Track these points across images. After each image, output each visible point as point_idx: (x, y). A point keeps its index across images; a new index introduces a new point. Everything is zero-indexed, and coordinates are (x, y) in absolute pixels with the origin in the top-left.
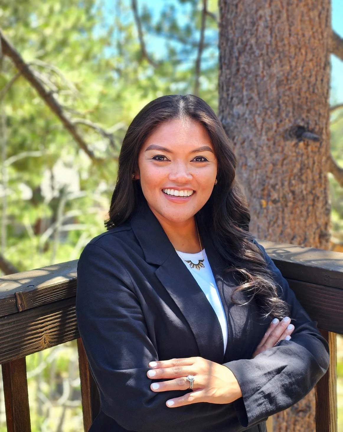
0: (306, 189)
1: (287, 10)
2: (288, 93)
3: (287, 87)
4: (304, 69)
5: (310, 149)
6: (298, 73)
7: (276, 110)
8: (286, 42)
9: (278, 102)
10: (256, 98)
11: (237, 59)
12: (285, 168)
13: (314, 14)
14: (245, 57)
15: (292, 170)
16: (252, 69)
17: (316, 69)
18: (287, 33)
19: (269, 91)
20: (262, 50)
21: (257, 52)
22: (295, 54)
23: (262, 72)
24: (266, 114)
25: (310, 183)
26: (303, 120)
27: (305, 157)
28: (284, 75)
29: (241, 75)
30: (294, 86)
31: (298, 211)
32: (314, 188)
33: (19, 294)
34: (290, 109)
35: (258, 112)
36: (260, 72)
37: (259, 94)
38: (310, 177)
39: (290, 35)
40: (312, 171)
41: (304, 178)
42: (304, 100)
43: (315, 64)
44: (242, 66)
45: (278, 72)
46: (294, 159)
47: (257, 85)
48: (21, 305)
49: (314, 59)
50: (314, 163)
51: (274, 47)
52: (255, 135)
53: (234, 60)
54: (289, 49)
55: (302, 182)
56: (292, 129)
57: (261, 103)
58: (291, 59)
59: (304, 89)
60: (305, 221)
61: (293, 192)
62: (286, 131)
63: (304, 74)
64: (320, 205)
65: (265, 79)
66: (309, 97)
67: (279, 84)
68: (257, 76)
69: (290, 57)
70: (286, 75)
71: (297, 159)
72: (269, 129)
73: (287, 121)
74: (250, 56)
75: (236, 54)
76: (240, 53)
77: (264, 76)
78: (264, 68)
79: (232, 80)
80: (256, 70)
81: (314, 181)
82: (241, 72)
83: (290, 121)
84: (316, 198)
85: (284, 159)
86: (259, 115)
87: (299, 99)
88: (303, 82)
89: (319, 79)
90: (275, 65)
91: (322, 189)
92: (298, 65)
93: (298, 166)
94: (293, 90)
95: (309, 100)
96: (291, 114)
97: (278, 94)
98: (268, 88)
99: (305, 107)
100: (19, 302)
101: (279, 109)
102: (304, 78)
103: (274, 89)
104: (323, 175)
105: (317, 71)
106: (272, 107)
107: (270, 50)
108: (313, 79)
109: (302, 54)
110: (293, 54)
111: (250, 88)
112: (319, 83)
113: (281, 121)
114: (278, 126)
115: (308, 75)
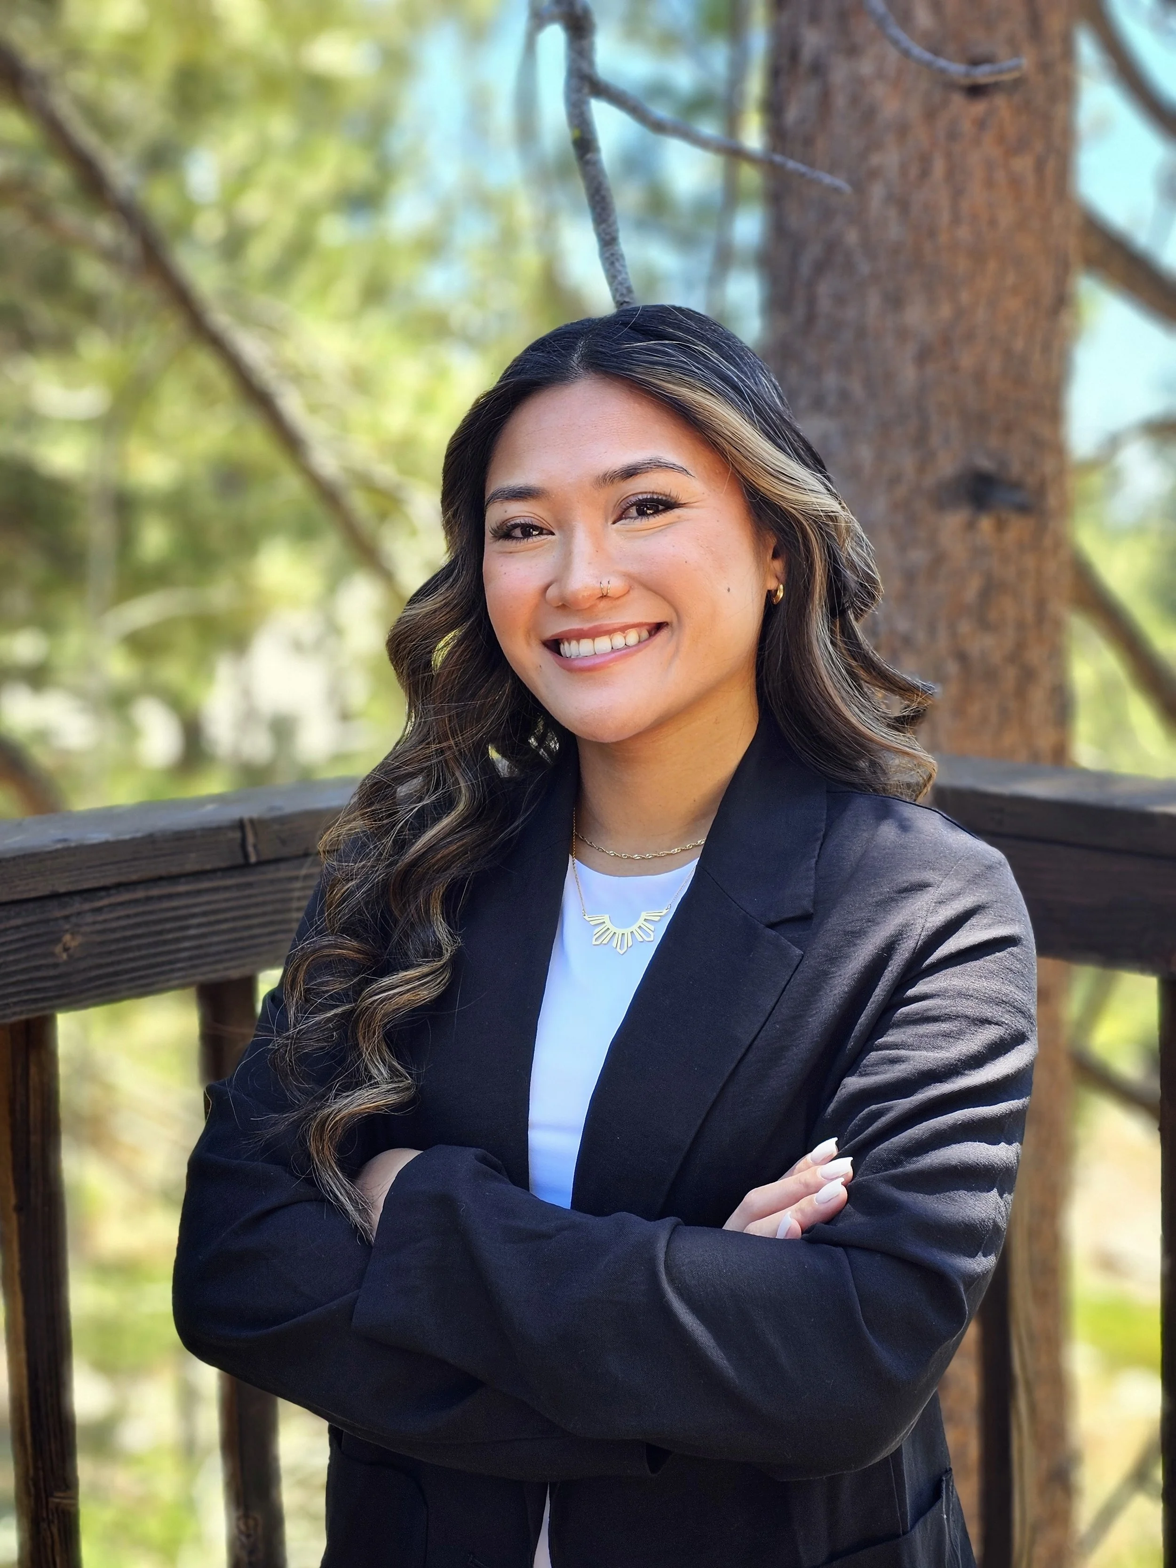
0: (999, 646)
1: (949, 156)
2: (948, 380)
3: (945, 365)
5: (1009, 535)
7: (913, 428)
8: (943, 238)
10: (859, 392)
11: (810, 285)
12: (940, 588)
13: (1023, 164)
14: (833, 281)
15: (959, 595)
16: (850, 313)
18: (945, 218)
19: (895, 374)
20: (876, 260)
21: (864, 268)
23: (879, 322)
24: (887, 437)
25: (1011, 630)
26: (989, 453)
27: (995, 559)
28: (936, 329)
29: (820, 331)
31: (975, 709)
32: (1021, 646)
33: (252, 821)
34: (954, 424)
36: (871, 322)
37: (867, 382)
38: (1011, 613)
39: (956, 220)
40: (1017, 598)
41: (993, 616)
44: (823, 306)
45: (922, 324)
46: (965, 564)
48: (255, 846)
50: (1022, 575)
51: (910, 253)
54: (954, 259)
55: (987, 626)
56: (960, 478)
57: (872, 408)
58: (957, 287)
59: (995, 368)
60: (996, 739)
61: (962, 657)
62: (942, 486)
64: (1038, 695)
67: (923, 356)
69: (956, 281)
70: (943, 330)
71: (973, 566)
72: (895, 480)
74: (845, 280)
75: (808, 273)
76: (818, 270)
77: (881, 335)
79: (798, 344)
80: (861, 319)
81: (1021, 624)
82: (820, 323)
83: (953, 456)
84: (1028, 675)
85: (937, 563)
86: (868, 440)
87: (979, 397)
88: (990, 352)
90: (913, 302)
93: (976, 583)
94: (963, 372)
96: (956, 439)
97: (921, 382)
98: (893, 366)
99: (997, 421)
100: (251, 839)
101: (923, 426)
102: (994, 338)
103: (911, 369)
104: (1047, 611)
106: (902, 418)
107: (900, 261)
108: (1019, 342)
110: (962, 273)
111: (844, 366)
112: (1036, 351)
113: (929, 457)
114: (921, 468)
115: (1005, 331)
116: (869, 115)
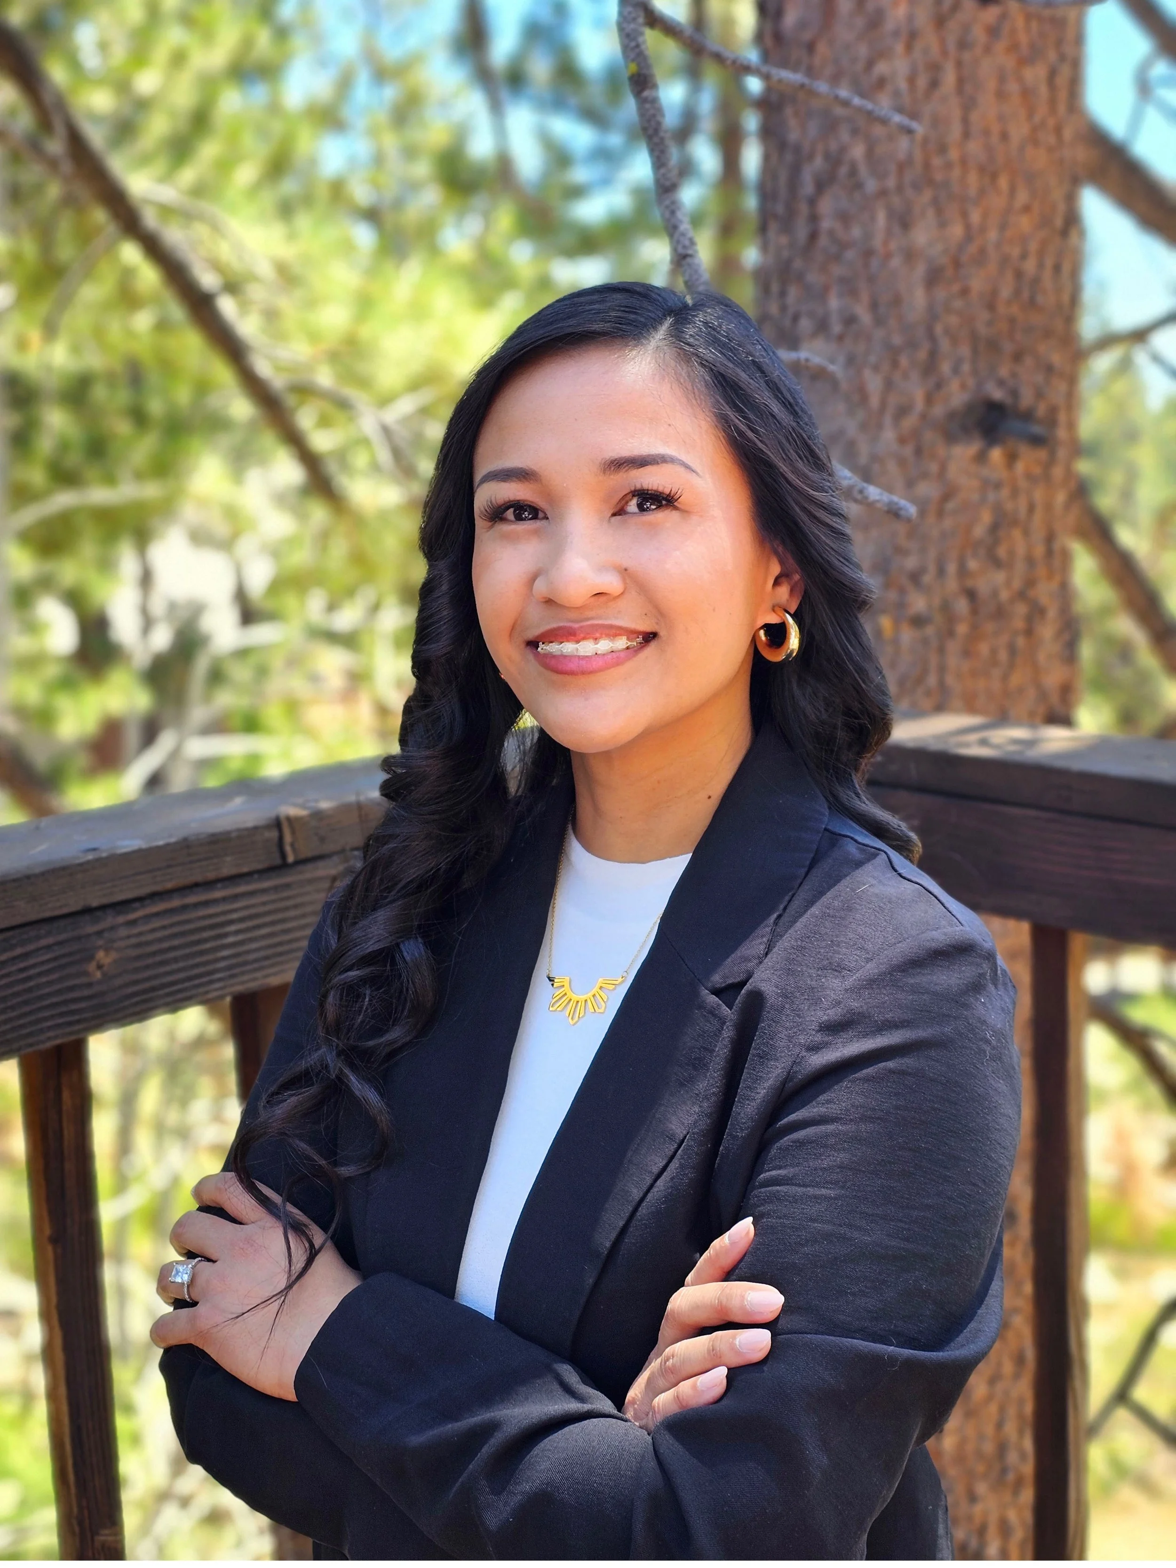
0: (1008, 583)
1: (959, 64)
2: (958, 304)
3: (956, 288)
4: (1006, 234)
5: (1020, 467)
6: (989, 248)
7: (922, 355)
8: (954, 154)
9: (930, 330)
10: (865, 317)
11: (812, 202)
12: (948, 523)
13: (1035, 74)
14: (835, 198)
15: (969, 530)
16: (856, 232)
17: (1038, 236)
18: (955, 131)
19: (905, 297)
20: (883, 177)
21: (871, 185)
22: (981, 192)
23: (886, 243)
24: (895, 364)
25: (1020, 567)
26: (1001, 383)
27: (1005, 492)
28: (946, 250)
29: (823, 250)
30: (975, 284)
31: (984, 648)
32: (1030, 583)
33: (289, 820)
34: (965, 351)
35: (873, 359)
36: (877, 242)
37: (874, 306)
38: (1021, 549)
39: (966, 135)
40: (1026, 533)
41: (1002, 552)
42: (1006, 326)
43: (1037, 221)
44: (826, 224)
45: (930, 244)
46: (975, 497)
47: (870, 279)
48: (292, 845)
49: (1035, 204)
50: (1031, 509)
51: (919, 169)
52: (864, 427)
53: (803, 209)
54: (964, 176)
55: (996, 563)
56: (970, 408)
57: (879, 334)
58: (967, 206)
59: (1006, 292)
60: (1005, 678)
61: (971, 595)
62: (952, 416)
63: (1004, 249)
64: (1047, 631)
65: (893, 263)
66: (1019, 315)
67: (933, 278)
68: (868, 253)
69: (966, 199)
70: (953, 251)
71: (984, 498)
72: (902, 411)
73: (955, 385)
74: (850, 196)
75: (810, 189)
77: (888, 256)
78: (888, 231)
79: (798, 264)
80: (867, 237)
81: (1030, 561)
82: (823, 241)
83: (963, 386)
84: (1037, 612)
85: (947, 496)
86: (876, 368)
87: (990, 323)
88: (1001, 274)
89: (1048, 263)
90: (921, 223)
91: (1054, 585)
92: (988, 221)
93: (986, 517)
94: (974, 295)
95: (1018, 325)
96: (966, 367)
97: (930, 307)
98: (902, 288)
99: (1008, 347)
100: (288, 838)
101: (932, 352)
102: (1005, 261)
103: (920, 292)
104: (1057, 546)
105: (1042, 242)
106: (912, 344)
107: (906, 179)
108: (1030, 265)
109: (999, 192)
110: (973, 191)
111: (849, 287)
112: (1047, 275)
113: (939, 386)
114: (929, 400)
115: (1016, 252)
116: (875, 21)
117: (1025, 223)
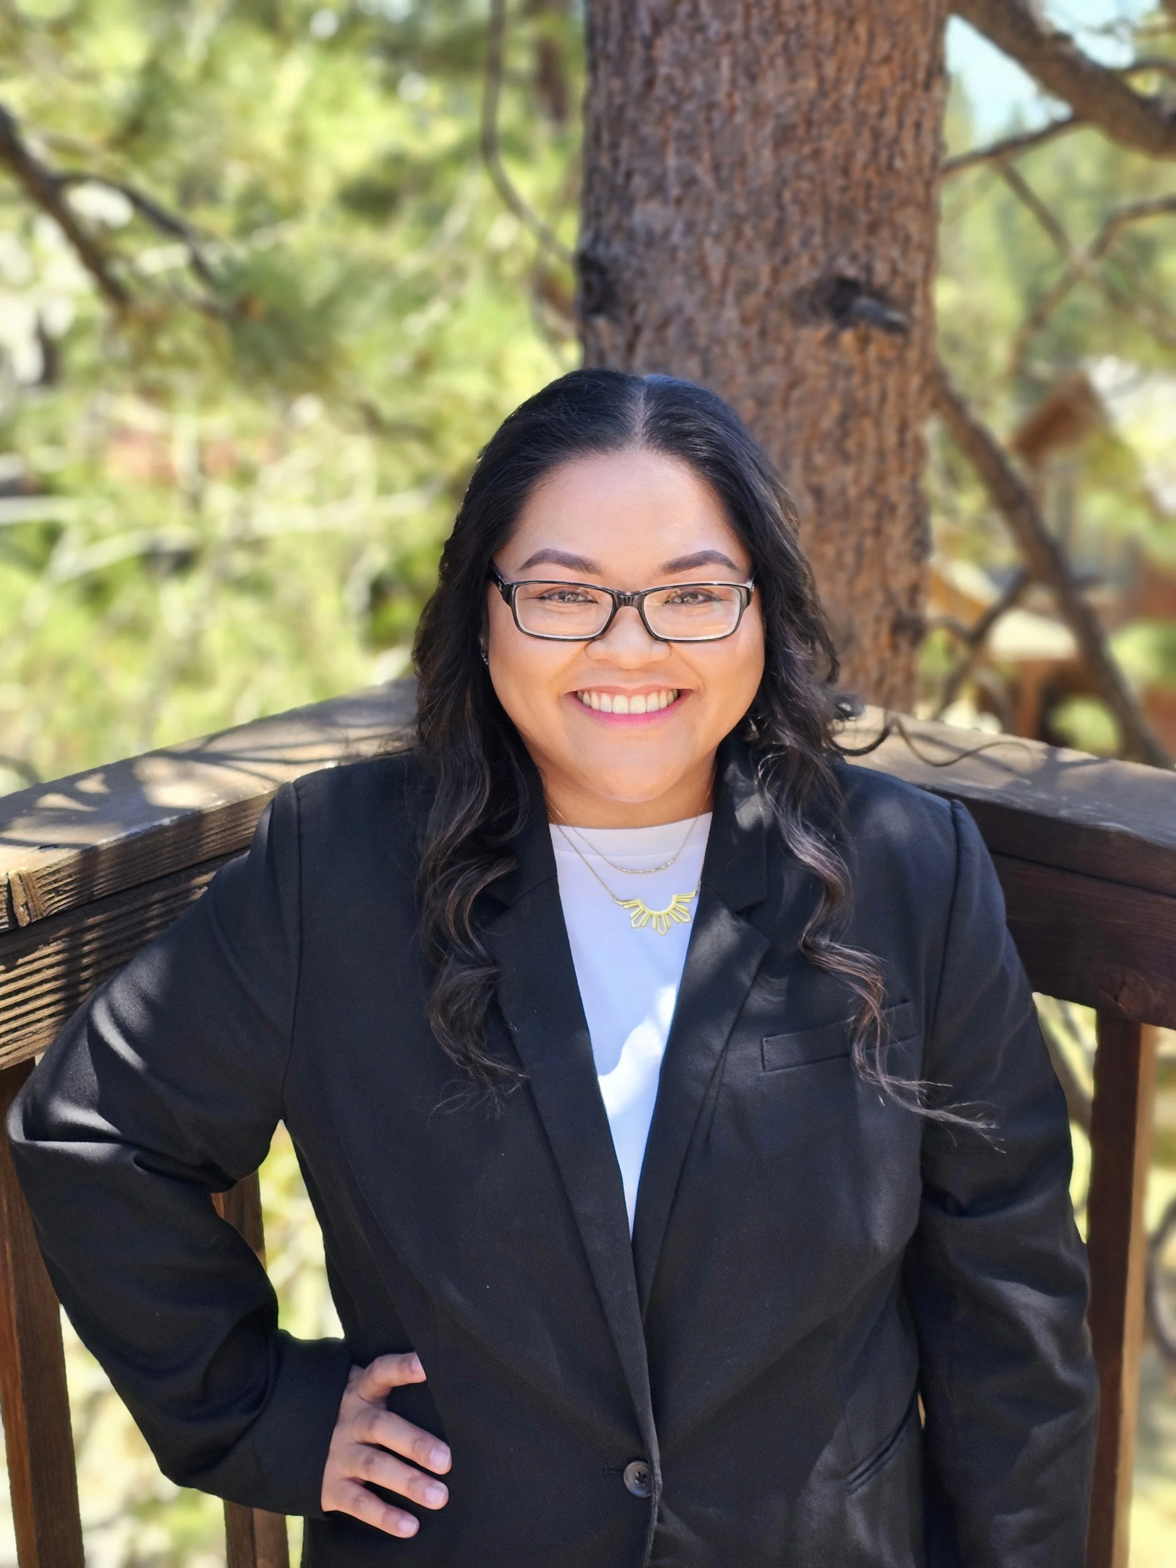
0: (856, 480)
2: (809, 168)
3: (807, 150)
4: (865, 88)
5: (872, 351)
6: (845, 104)
7: (769, 225)
9: (779, 196)
10: (707, 181)
11: (648, 44)
12: (793, 413)
14: (675, 40)
15: (815, 422)
16: (698, 81)
17: (899, 90)
19: (751, 158)
20: (728, 19)
21: (715, 28)
22: (837, 40)
23: (730, 96)
24: (739, 235)
25: (870, 461)
26: (854, 258)
27: (856, 379)
28: (797, 107)
29: (661, 100)
30: (828, 146)
32: (880, 478)
34: (816, 220)
35: (714, 227)
36: (721, 96)
37: (716, 167)
38: (871, 443)
40: (878, 424)
41: (851, 445)
42: (860, 194)
43: (898, 73)
44: (663, 70)
45: (781, 98)
46: (823, 384)
47: (712, 136)
49: (897, 54)
50: (883, 398)
51: (768, 12)
52: (703, 304)
53: (638, 48)
54: (818, 23)
55: (845, 457)
56: (819, 286)
57: (722, 199)
58: (822, 56)
59: (861, 156)
60: (851, 583)
62: (800, 293)
63: (862, 105)
64: (896, 530)
65: (739, 118)
66: (876, 181)
67: (782, 138)
68: (711, 106)
69: (820, 48)
70: (805, 107)
71: (833, 387)
72: (747, 287)
73: (805, 260)
74: (692, 39)
75: (645, 27)
76: (657, 26)
77: (733, 110)
78: (733, 82)
79: (631, 113)
80: (710, 88)
81: (881, 454)
82: (660, 89)
83: (813, 261)
84: (887, 509)
85: (793, 385)
86: (717, 238)
87: (844, 190)
88: (858, 134)
89: (909, 122)
90: (770, 74)
91: (905, 480)
92: (845, 75)
93: (835, 408)
94: (827, 157)
95: (875, 192)
96: (817, 240)
97: (778, 171)
98: (748, 149)
99: (864, 218)
101: (781, 223)
102: (861, 119)
103: (767, 154)
104: (909, 436)
105: (904, 99)
106: (758, 212)
107: (755, 23)
108: (889, 123)
109: (857, 40)
110: (829, 39)
111: (690, 146)
112: (908, 134)
113: (786, 261)
114: (775, 275)
115: (874, 109)
117: (884, 75)
